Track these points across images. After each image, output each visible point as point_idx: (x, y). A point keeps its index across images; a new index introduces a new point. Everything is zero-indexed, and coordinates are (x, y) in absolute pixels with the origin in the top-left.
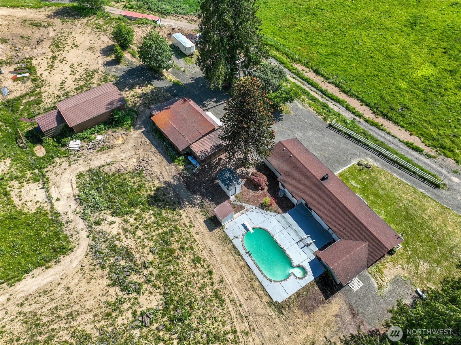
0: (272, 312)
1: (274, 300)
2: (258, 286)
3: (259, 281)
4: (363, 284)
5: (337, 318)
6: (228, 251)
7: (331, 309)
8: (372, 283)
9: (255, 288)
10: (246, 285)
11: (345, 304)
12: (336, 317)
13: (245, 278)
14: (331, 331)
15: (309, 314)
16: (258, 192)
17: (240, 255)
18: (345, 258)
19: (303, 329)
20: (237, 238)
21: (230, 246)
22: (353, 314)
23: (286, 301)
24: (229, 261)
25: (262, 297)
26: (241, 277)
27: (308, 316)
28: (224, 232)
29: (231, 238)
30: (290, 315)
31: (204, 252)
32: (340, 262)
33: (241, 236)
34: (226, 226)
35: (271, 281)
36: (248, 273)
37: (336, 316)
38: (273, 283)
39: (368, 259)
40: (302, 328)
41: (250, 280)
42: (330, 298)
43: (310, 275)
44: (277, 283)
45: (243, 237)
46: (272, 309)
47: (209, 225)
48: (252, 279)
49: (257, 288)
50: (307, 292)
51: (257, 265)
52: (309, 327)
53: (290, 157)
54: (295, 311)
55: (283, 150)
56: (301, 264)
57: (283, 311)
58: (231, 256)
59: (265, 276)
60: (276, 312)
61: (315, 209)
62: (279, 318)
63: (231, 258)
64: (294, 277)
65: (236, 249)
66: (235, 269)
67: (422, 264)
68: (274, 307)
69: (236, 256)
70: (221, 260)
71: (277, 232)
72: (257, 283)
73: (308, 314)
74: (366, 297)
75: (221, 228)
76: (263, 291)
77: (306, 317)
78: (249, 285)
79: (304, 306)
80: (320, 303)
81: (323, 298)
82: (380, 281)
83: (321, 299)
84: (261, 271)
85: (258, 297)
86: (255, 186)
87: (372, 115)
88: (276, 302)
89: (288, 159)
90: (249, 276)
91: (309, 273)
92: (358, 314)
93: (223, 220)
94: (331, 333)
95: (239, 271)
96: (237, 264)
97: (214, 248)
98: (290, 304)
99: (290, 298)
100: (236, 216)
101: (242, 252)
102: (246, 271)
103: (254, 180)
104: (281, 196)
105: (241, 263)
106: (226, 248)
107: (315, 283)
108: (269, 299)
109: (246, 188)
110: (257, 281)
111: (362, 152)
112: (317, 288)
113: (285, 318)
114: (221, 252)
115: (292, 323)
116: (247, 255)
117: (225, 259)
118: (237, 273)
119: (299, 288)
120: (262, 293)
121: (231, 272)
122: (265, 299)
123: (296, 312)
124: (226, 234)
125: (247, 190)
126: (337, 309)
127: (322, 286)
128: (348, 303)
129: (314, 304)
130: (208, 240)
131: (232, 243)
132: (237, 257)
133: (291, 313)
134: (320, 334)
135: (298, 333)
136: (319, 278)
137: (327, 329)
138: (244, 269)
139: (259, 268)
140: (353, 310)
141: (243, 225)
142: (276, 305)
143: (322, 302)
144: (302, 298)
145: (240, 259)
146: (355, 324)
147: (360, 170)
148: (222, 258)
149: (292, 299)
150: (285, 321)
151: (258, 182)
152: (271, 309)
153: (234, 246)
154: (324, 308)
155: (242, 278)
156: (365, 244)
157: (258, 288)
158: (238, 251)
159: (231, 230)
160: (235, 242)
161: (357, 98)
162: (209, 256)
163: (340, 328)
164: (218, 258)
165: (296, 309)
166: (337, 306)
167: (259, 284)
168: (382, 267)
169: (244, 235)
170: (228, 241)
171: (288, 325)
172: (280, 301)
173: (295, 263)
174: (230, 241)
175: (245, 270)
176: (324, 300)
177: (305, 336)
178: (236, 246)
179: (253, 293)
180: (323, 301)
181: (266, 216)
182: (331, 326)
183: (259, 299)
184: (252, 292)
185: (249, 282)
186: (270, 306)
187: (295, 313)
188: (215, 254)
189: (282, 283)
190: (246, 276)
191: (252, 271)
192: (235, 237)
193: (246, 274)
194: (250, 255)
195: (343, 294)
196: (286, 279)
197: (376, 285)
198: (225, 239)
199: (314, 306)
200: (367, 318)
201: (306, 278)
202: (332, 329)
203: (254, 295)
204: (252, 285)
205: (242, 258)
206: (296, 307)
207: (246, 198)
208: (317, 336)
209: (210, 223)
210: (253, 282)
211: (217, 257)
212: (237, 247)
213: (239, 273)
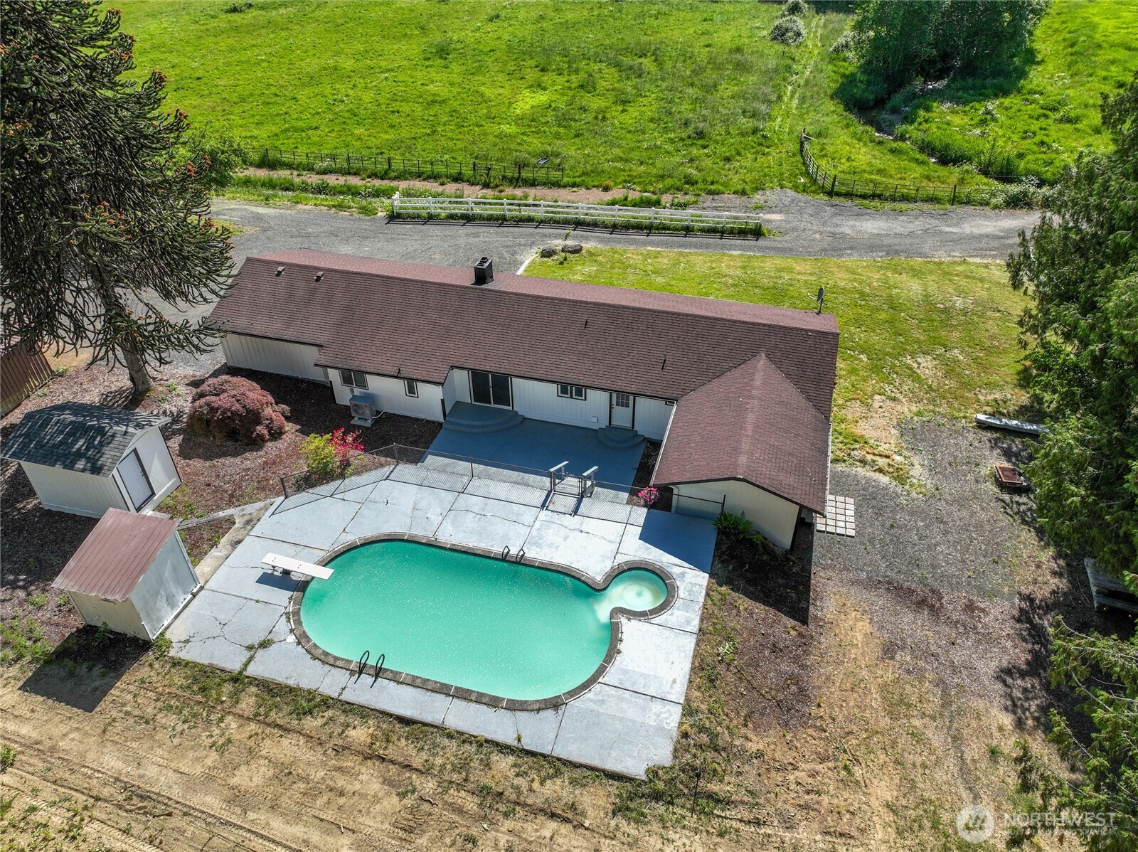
0: (671, 835)
1: (636, 768)
2: (511, 773)
3: (503, 748)
4: (852, 501)
5: (898, 657)
6: (253, 727)
7: (851, 644)
8: (868, 481)
9: (510, 794)
10: (455, 817)
11: (871, 596)
12: (892, 658)
13: (429, 786)
14: (933, 718)
15: (805, 720)
16: (262, 453)
17: (327, 702)
18: (750, 428)
19: (853, 799)
20: (265, 644)
21: (248, 703)
22: (922, 603)
23: (685, 735)
24: (285, 773)
25: (573, 807)
26: (402, 795)
27: (810, 731)
28: (176, 663)
29: (233, 663)
30: (750, 779)
31: (90, 830)
32: (745, 445)
33: (283, 626)
34: (175, 635)
35: (555, 704)
36: (424, 755)
37: (889, 651)
38: (575, 705)
39: (808, 398)
40: (846, 794)
41: (455, 777)
42: (812, 609)
43: (683, 575)
44: (589, 695)
45: (299, 622)
46: (662, 820)
47: (69, 684)
48: (463, 766)
49: (517, 789)
50: (729, 639)
51: (443, 689)
52: (858, 772)
53: (318, 279)
54: (753, 747)
55: (279, 273)
56: (621, 559)
57: (714, 787)
58: (285, 742)
59: (516, 706)
60: (691, 820)
61: (524, 370)
62: (721, 835)
63: (287, 748)
64: (635, 623)
65: (291, 690)
66: (341, 782)
67: (915, 365)
68: (660, 808)
69: (311, 723)
70: (238, 798)
71: (436, 519)
72: (503, 763)
73: (804, 725)
74: (900, 527)
75: (150, 656)
76: (558, 773)
77: (809, 742)
78: (471, 803)
79: (765, 703)
80: (800, 652)
81: (793, 622)
82: (882, 462)
83: (793, 633)
84: (480, 699)
85: (553, 825)
86: (232, 435)
87: (484, 191)
88: (653, 773)
89: (315, 290)
90: (439, 761)
91: (675, 571)
92: (933, 591)
93: (134, 596)
94: (939, 722)
95: (369, 779)
96: (339, 751)
97: (152, 771)
98: (714, 736)
99: (689, 711)
100: (207, 569)
101: (330, 683)
102: (411, 750)
103: (213, 410)
104: (369, 424)
105: (360, 734)
106: (232, 723)
107: (724, 589)
108: (614, 787)
109: (197, 464)
110: (495, 757)
111: (531, 235)
112: (744, 603)
113: (747, 815)
114: (214, 755)
115: (792, 811)
116: (366, 679)
117: (252, 777)
118: (363, 796)
119: (689, 643)
120: (557, 789)
121: (329, 815)
122: (595, 802)
123: (761, 747)
124: (196, 665)
125: (208, 464)
126: (864, 626)
127: (752, 582)
128: (872, 584)
129: (787, 667)
130: (91, 756)
131: (254, 681)
132: (320, 721)
133: (751, 771)
134: (919, 760)
135: (855, 833)
136: (723, 562)
137: (916, 722)
138: (391, 752)
139: (463, 695)
140: (911, 592)
141: (267, 579)
142: (661, 785)
143: (805, 642)
144: (731, 678)
145: (342, 719)
146: (961, 630)
147: (561, 263)
148: (235, 781)
149: (704, 707)
150: (758, 823)
151: (237, 406)
152: (656, 827)
153: (270, 689)
154: (827, 658)
155: (408, 802)
156: (762, 362)
157: (520, 781)
158: (311, 695)
159: (217, 631)
160: (264, 667)
161: (419, 177)
162: (137, 829)
163: (941, 682)
164: (212, 802)
165: (751, 735)
166: (857, 620)
167: (511, 759)
168: (843, 426)
169: (296, 613)
170: (228, 688)
171: (788, 836)
172: (662, 754)
173: (596, 569)
174: (236, 679)
175: (403, 748)
176: (803, 629)
177: (890, 817)
178: (281, 679)
179: (518, 825)
180: (801, 635)
181: (347, 496)
182: (914, 699)
183: (565, 829)
184: (509, 824)
185: (460, 787)
186: (640, 819)
187: (759, 755)
188: (176, 793)
189: (611, 676)
190: (425, 771)
191: (441, 729)
192: (250, 648)
193: (417, 762)
194: (378, 672)
195: (833, 567)
196: (612, 652)
197: (884, 480)
198: (203, 690)
199: (793, 677)
200: (969, 584)
201: (682, 593)
202: (930, 708)
203: (529, 827)
204: (483, 792)
205: (349, 708)
206: (743, 730)
207: (218, 489)
208: (917, 775)
209: (71, 674)
210: (479, 776)
211: (195, 800)
212: (291, 683)
213: (375, 787)
